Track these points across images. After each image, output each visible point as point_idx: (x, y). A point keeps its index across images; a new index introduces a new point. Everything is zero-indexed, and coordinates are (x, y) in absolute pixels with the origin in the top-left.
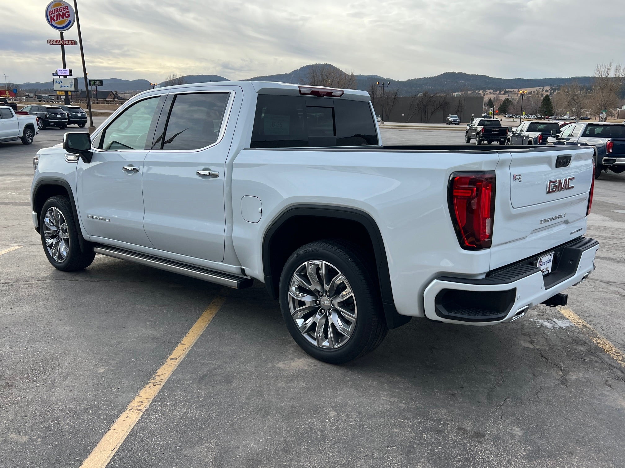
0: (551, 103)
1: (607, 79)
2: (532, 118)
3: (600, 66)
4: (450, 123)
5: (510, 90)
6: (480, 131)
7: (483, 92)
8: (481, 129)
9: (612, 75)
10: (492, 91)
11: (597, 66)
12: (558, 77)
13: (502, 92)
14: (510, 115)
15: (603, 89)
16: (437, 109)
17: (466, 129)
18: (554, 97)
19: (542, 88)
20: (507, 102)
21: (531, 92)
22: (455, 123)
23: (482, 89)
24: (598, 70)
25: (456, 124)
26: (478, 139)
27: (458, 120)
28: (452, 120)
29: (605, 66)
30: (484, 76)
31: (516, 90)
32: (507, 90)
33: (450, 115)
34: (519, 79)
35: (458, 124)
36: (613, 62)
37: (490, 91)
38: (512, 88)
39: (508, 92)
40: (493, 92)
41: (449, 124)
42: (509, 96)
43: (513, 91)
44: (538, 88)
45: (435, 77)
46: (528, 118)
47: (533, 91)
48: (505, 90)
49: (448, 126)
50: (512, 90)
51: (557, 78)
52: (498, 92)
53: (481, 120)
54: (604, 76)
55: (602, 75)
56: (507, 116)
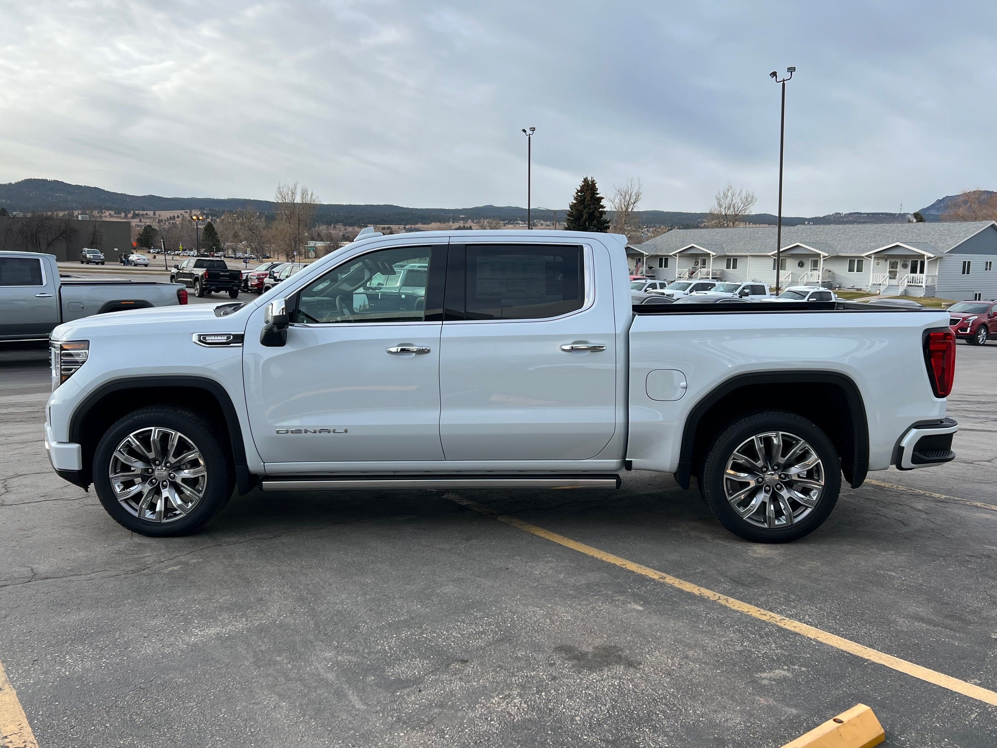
0: (216, 234)
1: (294, 205)
2: (191, 255)
3: (283, 188)
4: (89, 262)
5: (141, 212)
6: (202, 276)
7: (98, 213)
8: (202, 273)
9: (298, 200)
10: (112, 213)
11: (279, 187)
12: (208, 197)
13: (129, 215)
14: (157, 250)
15: (289, 218)
16: (57, 238)
17: (170, 273)
18: (218, 227)
19: (188, 211)
20: (149, 230)
21: (174, 216)
22: (97, 261)
23: (95, 208)
24: (281, 194)
25: (97, 263)
26: (198, 287)
27: (102, 257)
28: (92, 257)
29: (289, 188)
30: (96, 189)
31: (151, 213)
32: (137, 212)
33: (87, 249)
34: (152, 197)
35: (103, 263)
36: (297, 183)
37: (110, 212)
38: (144, 210)
39: (138, 215)
40: (115, 213)
41: (88, 264)
42: (140, 221)
43: (147, 214)
44: (183, 212)
45: (10, 184)
46: (185, 254)
47: (176, 216)
48: (134, 212)
49: (85, 265)
50: (145, 212)
51: (207, 199)
52: (123, 215)
53: (198, 260)
54: (289, 202)
55: (287, 200)
56: (152, 251)
